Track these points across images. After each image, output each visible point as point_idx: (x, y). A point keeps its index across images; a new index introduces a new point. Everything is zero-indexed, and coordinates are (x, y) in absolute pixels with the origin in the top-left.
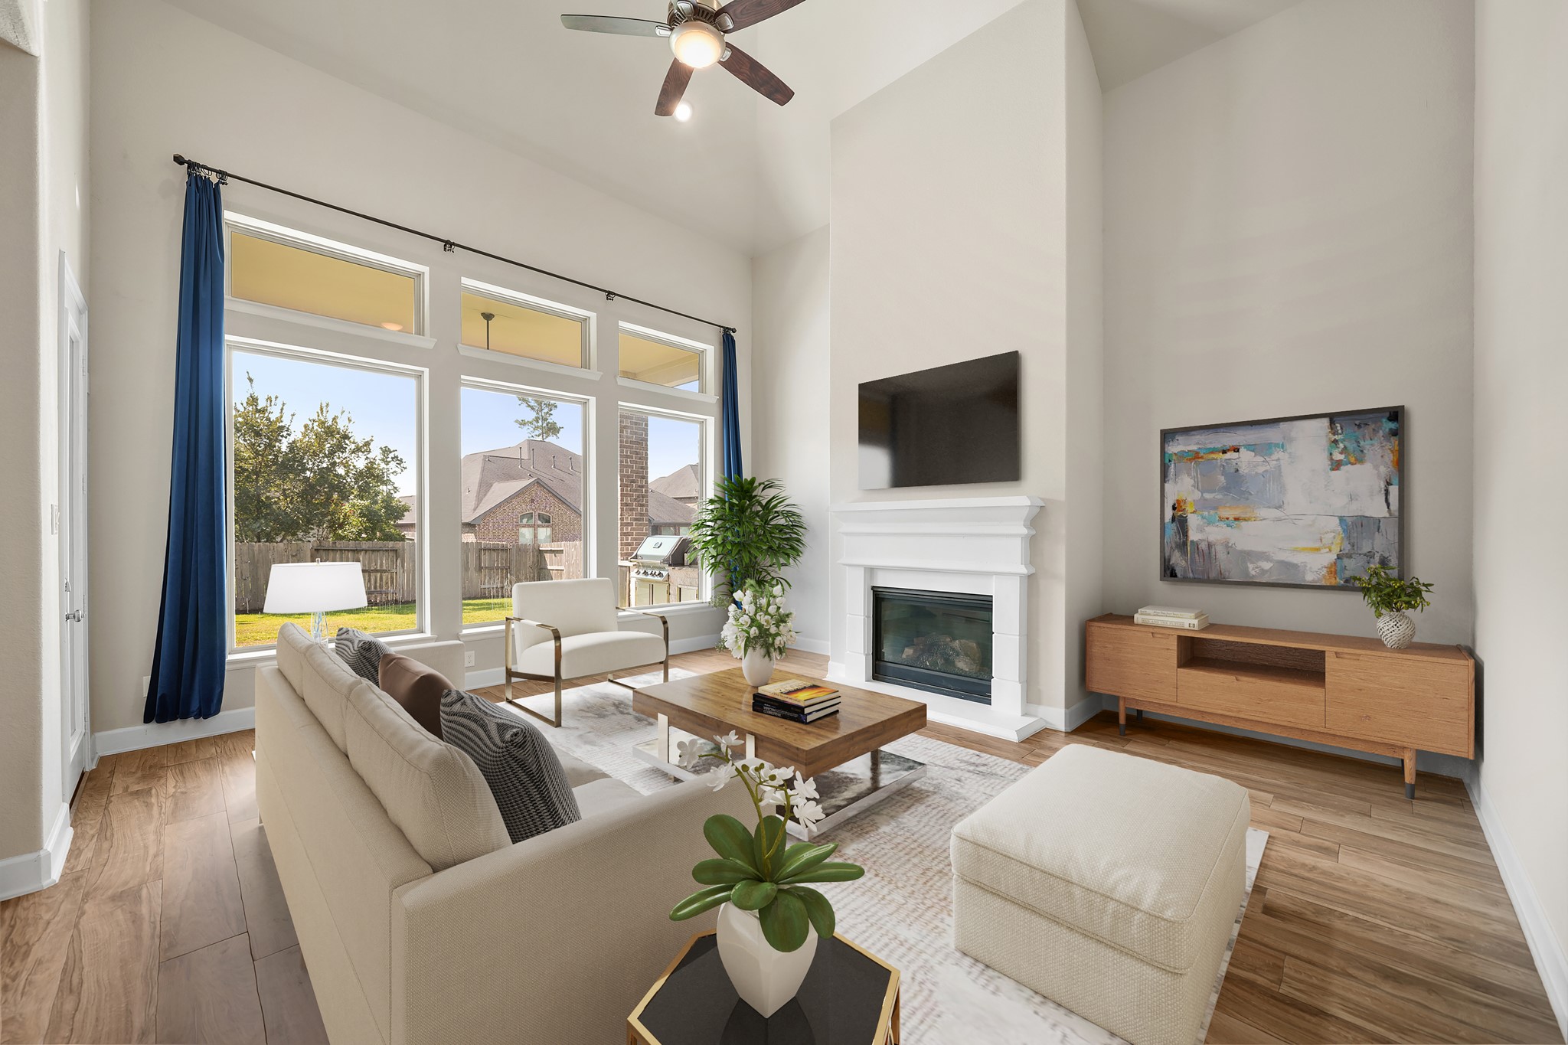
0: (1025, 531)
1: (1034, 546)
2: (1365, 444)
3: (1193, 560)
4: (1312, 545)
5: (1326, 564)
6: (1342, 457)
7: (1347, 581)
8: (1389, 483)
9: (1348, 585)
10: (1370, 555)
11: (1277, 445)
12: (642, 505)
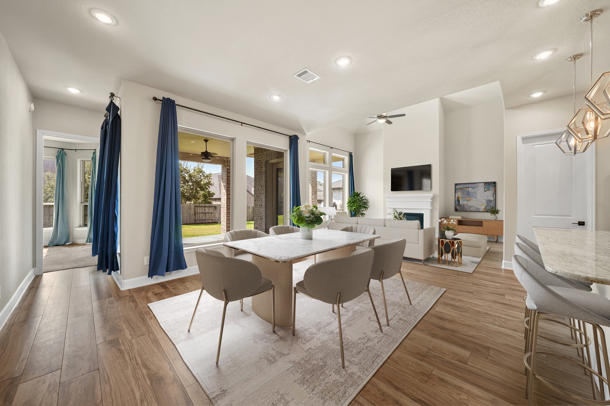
0: (431, 201)
1: (432, 204)
2: (490, 188)
3: (461, 208)
4: (481, 205)
5: (484, 208)
6: (486, 190)
7: (487, 211)
8: (494, 194)
9: (487, 212)
10: (491, 206)
11: (475, 187)
12: (316, 194)
